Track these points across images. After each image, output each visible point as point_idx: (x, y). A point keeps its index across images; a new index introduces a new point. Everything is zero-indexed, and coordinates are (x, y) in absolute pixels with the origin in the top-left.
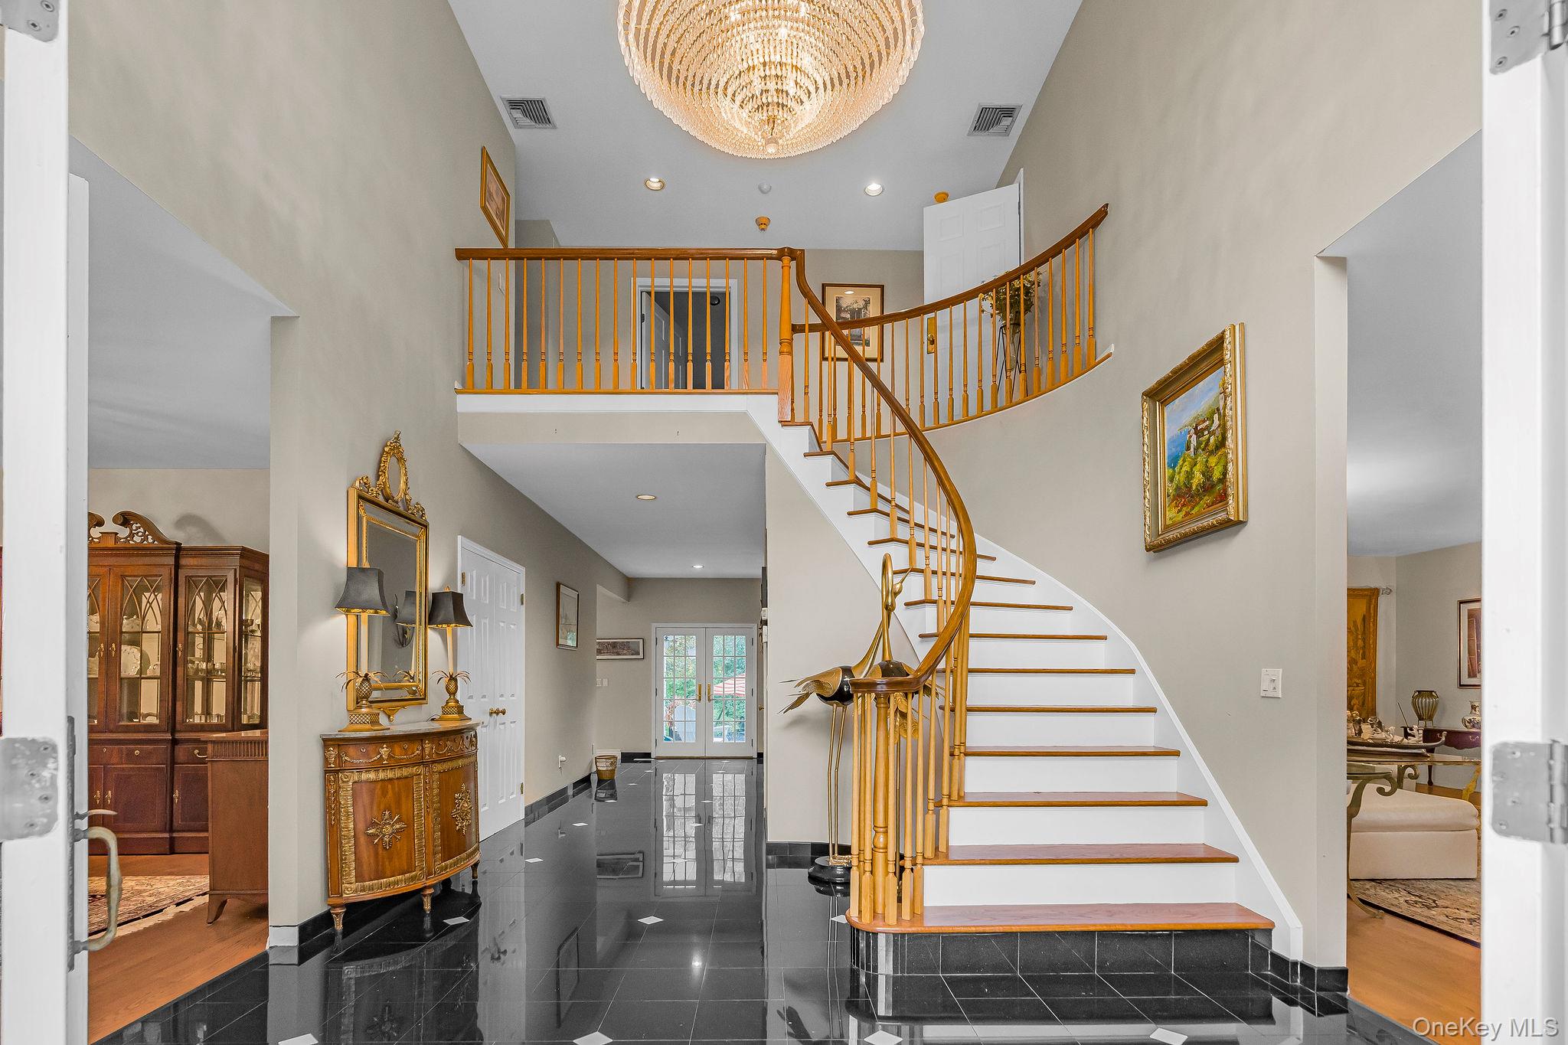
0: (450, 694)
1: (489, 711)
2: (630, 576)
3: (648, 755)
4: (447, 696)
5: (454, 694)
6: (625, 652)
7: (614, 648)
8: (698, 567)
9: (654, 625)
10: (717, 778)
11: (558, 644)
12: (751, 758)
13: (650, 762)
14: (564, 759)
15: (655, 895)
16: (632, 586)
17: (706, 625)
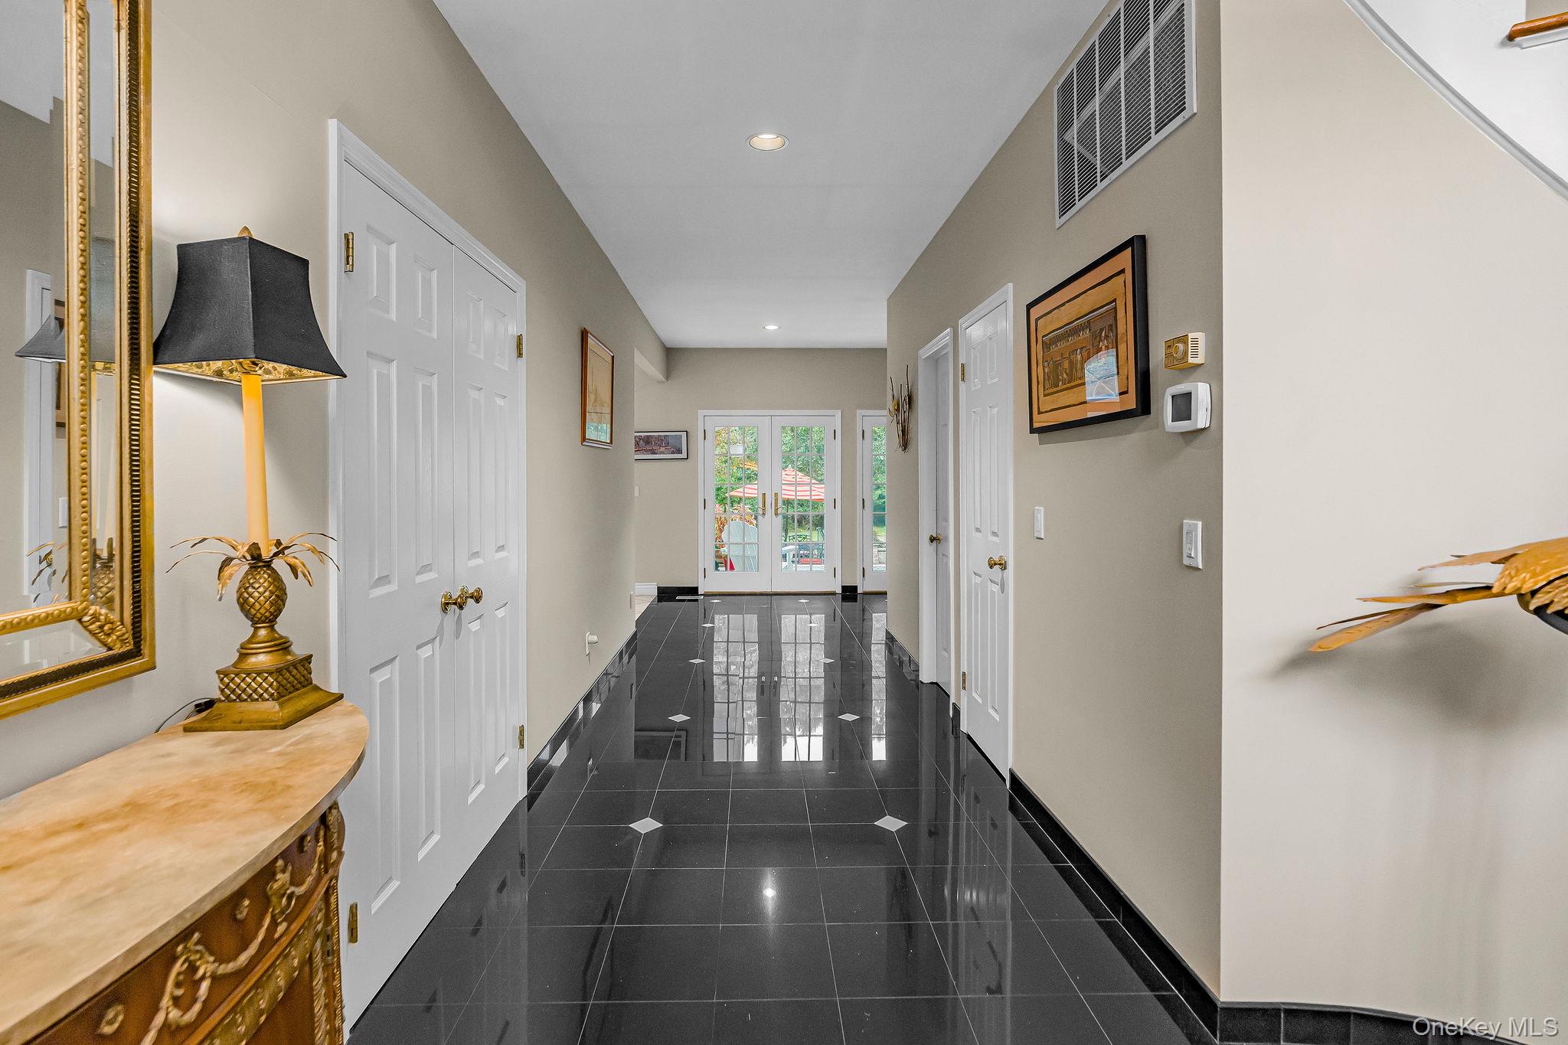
0: (255, 622)
1: (440, 600)
2: (668, 346)
3: (694, 591)
4: (245, 629)
5: (271, 620)
6: (662, 449)
7: (647, 444)
8: (771, 327)
9: (702, 413)
10: (787, 622)
11: (584, 439)
12: (834, 594)
13: (697, 600)
14: (595, 638)
15: (703, 775)
16: (672, 356)
17: (772, 412)
